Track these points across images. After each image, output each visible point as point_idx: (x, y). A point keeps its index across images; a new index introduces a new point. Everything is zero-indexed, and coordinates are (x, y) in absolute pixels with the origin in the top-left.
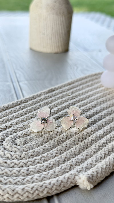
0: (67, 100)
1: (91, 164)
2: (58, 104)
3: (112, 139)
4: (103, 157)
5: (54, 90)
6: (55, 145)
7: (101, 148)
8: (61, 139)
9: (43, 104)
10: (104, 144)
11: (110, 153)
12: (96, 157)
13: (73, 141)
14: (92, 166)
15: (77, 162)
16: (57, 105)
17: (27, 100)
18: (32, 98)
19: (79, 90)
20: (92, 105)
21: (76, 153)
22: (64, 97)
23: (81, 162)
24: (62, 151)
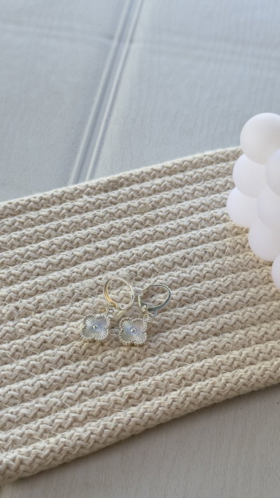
0: (125, 226)
1: (30, 436)
2: (95, 236)
3: (124, 381)
4: (66, 426)
5: (121, 185)
6: (5, 359)
7: (83, 397)
8: (27, 348)
9: (64, 226)
10: (96, 391)
11: (88, 419)
12: (53, 421)
13: (45, 360)
14: (29, 441)
15: (9, 420)
16: (93, 239)
17: (43, 201)
18: (56, 200)
19: (180, 199)
20: (166, 263)
21: (26, 395)
22: (128, 213)
23: (18, 422)
24: (4, 381)
